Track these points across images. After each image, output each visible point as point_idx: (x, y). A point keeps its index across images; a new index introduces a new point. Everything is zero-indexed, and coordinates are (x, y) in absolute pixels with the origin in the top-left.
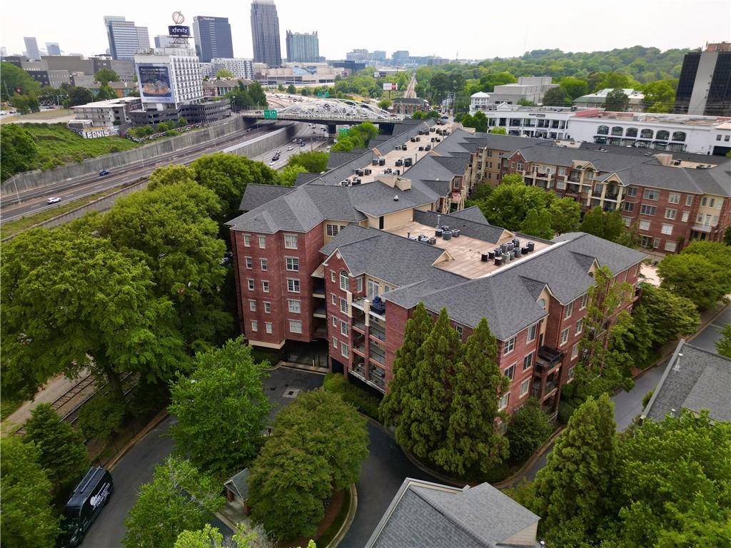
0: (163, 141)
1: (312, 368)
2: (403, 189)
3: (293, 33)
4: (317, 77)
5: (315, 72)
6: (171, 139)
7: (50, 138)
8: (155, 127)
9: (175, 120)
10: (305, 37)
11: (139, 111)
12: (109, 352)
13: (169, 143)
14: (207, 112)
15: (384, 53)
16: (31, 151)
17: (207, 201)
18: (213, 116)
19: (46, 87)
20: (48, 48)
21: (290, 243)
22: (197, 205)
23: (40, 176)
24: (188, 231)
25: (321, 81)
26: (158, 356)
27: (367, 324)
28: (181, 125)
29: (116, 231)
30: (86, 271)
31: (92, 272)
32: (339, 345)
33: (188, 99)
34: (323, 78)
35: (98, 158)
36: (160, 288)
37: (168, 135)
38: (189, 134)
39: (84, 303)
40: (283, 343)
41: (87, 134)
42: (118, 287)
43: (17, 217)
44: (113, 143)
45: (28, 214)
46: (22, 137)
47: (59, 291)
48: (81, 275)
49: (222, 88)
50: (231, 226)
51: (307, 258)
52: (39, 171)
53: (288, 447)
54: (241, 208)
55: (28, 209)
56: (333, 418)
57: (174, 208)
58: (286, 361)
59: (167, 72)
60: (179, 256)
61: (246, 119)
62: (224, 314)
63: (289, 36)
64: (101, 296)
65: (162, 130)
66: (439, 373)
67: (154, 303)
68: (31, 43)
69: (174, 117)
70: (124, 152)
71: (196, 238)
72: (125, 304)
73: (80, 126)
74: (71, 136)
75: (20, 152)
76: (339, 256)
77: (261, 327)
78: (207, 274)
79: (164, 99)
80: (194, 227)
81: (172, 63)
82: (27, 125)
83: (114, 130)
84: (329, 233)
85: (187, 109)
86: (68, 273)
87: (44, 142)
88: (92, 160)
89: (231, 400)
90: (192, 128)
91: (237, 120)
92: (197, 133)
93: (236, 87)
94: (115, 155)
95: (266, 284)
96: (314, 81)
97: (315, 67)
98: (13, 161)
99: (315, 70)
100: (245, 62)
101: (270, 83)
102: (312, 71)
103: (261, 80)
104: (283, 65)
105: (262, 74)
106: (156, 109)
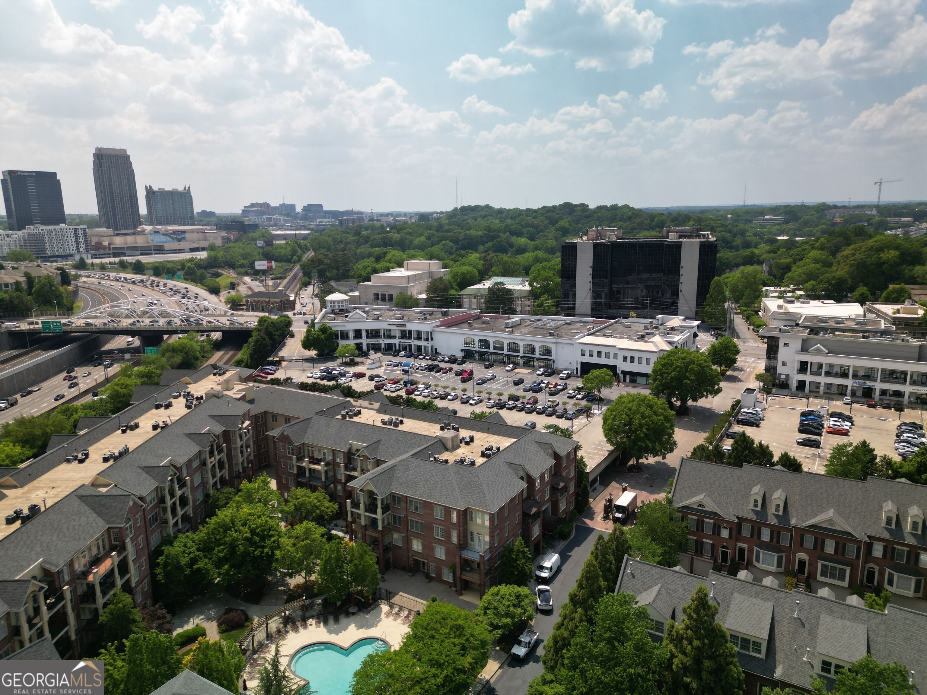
3: (155, 188)
4: (185, 245)
5: (184, 239)
10: (174, 194)
15: (293, 206)
25: (193, 250)
34: (195, 245)
63: (150, 192)
93: (18, 283)
96: (181, 251)
97: (184, 232)
99: (183, 236)
100: (75, 230)
101: (115, 255)
102: (179, 237)
103: (102, 251)
104: (139, 229)
105: (104, 243)
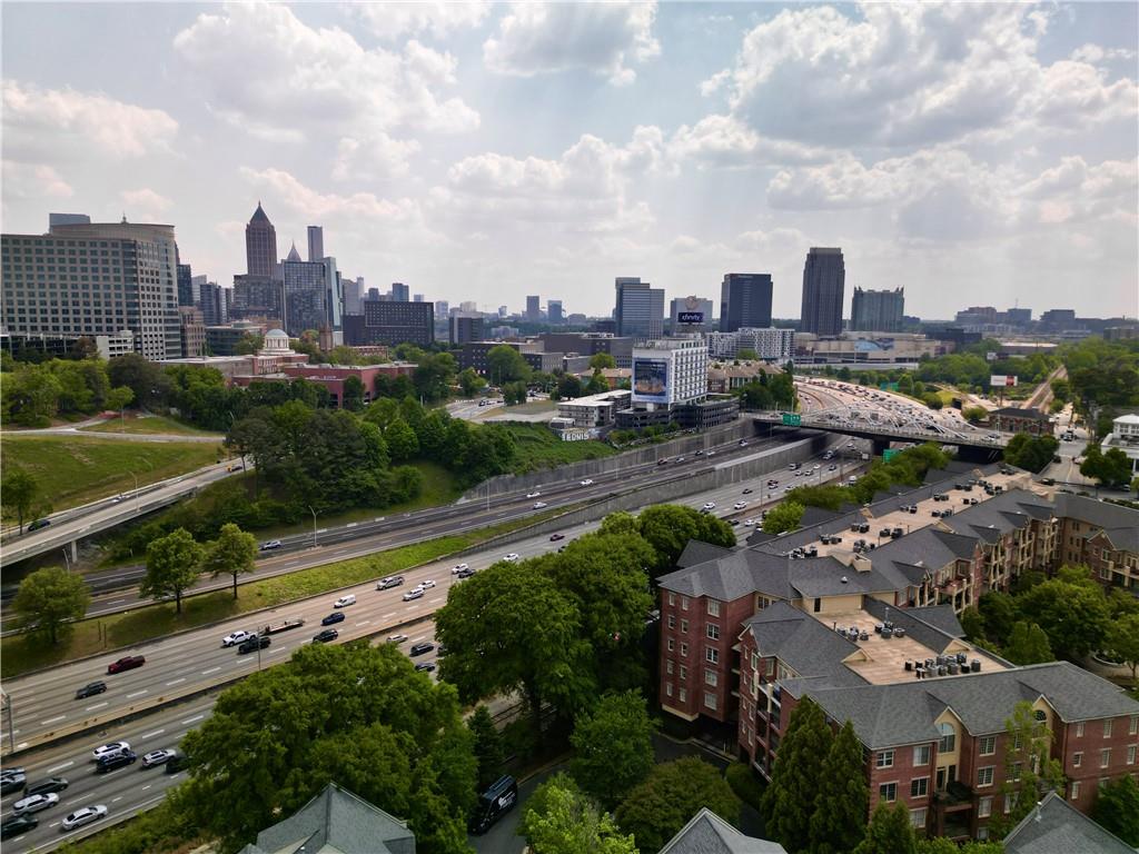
0: (645, 448)
1: (722, 753)
2: (859, 569)
3: (864, 290)
4: (891, 354)
5: (891, 347)
6: (656, 446)
7: (529, 439)
8: (639, 431)
9: (665, 423)
10: (885, 295)
11: (626, 411)
12: (536, 677)
13: (652, 451)
14: (705, 414)
15: (1028, 312)
16: (510, 453)
17: (643, 554)
18: (714, 419)
19: (538, 372)
20: (550, 307)
21: (714, 611)
22: (633, 558)
23: (512, 481)
24: (617, 583)
25: (899, 360)
26: (572, 691)
27: (769, 711)
28: (672, 429)
29: (562, 574)
30: (532, 605)
31: (537, 607)
32: (747, 730)
33: (685, 398)
34: (903, 355)
35: (572, 465)
36: (585, 631)
37: (652, 442)
38: (679, 440)
39: (526, 631)
40: (696, 716)
41: (567, 436)
42: (552, 623)
43: (483, 525)
44: (590, 448)
45: (494, 523)
46: (505, 439)
47: (512, 618)
48: (529, 608)
49: (736, 379)
50: (659, 582)
51: (728, 628)
52: (512, 475)
53: (652, 791)
54: (679, 564)
55: (494, 517)
56: (699, 782)
57: (611, 559)
58: (698, 739)
59: (665, 368)
60: (605, 604)
61: (757, 423)
62: (642, 669)
63: (858, 294)
64: (539, 627)
65: (647, 435)
66: (806, 767)
67: (577, 643)
68: (533, 302)
69: (664, 420)
70: (600, 460)
71: (623, 590)
72: (554, 639)
73: (561, 425)
74: (551, 437)
75: (499, 454)
76: (752, 633)
77: (676, 692)
78: (627, 626)
79: (656, 399)
80: (623, 579)
81: (673, 359)
82: (512, 423)
83: (595, 432)
84: (760, 606)
85: (682, 411)
86: (520, 605)
87: (524, 444)
88: (566, 466)
89: (619, 744)
90: (684, 434)
91: (744, 425)
92: (689, 441)
93: (755, 378)
94: (590, 462)
95: (685, 647)
96: (886, 361)
97: (892, 340)
98: (491, 464)
99: (890, 344)
100: (784, 333)
101: (816, 361)
102: (886, 345)
103: (804, 357)
104: (842, 335)
105: (808, 349)
106: (645, 409)
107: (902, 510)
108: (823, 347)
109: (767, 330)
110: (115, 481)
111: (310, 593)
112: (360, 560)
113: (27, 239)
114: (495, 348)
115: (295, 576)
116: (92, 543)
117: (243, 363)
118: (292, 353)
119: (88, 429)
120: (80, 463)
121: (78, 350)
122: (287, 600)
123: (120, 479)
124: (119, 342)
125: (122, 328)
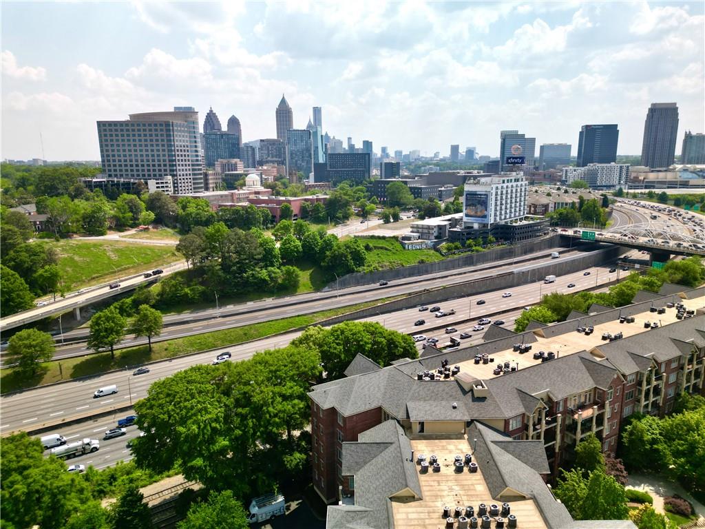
11: (458, 229)
16: (361, 259)
19: (418, 199)
20: (466, 151)
23: (362, 277)
28: (489, 242)
41: (409, 246)
44: (425, 255)
46: (359, 249)
52: (362, 273)
59: (487, 198)
61: (563, 237)
63: (688, 137)
65: (469, 246)
68: (455, 149)
69: (485, 235)
73: (408, 238)
74: (398, 247)
79: (480, 220)
82: (372, 237)
83: (430, 243)
85: (499, 229)
87: (376, 252)
90: (499, 245)
91: (552, 239)
100: (621, 167)
101: (646, 187)
103: (637, 184)
104: (671, 167)
105: (640, 178)
106: (472, 227)
107: (579, 331)
108: (652, 177)
109: (608, 165)
110: (125, 269)
111: (198, 350)
112: (238, 330)
113: (115, 124)
114: (391, 183)
115: (193, 338)
116: (92, 309)
117: (226, 196)
118: (262, 189)
119: (125, 237)
120: (109, 258)
121: (137, 188)
122: (182, 354)
123: (129, 268)
124: (162, 183)
125: (167, 175)
